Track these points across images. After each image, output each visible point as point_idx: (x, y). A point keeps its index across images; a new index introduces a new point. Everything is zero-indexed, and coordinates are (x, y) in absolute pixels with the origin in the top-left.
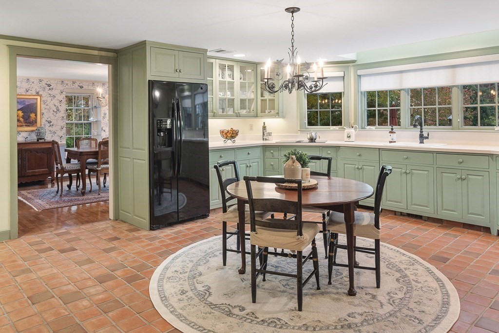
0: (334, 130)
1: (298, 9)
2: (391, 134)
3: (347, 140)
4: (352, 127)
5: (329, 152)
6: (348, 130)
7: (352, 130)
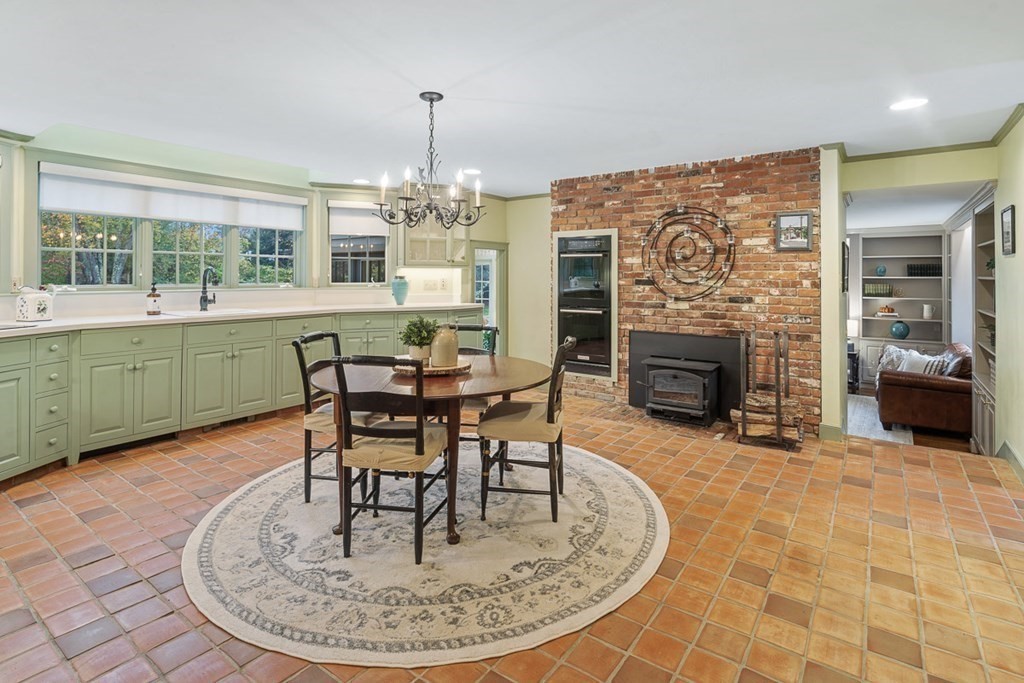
1: (441, 97)
2: (153, 298)
3: (38, 316)
5: (55, 346)
7: (47, 295)
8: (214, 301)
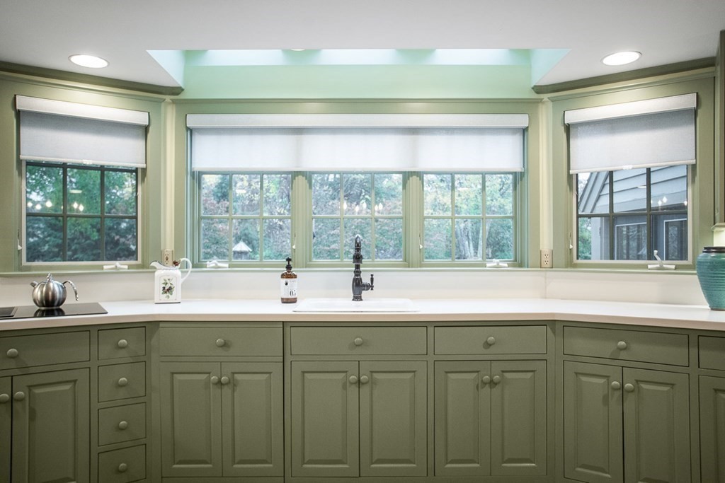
0: (117, 272)
2: (289, 280)
3: (164, 298)
4: (176, 263)
5: (123, 341)
6: (163, 273)
7: (176, 271)
8: (370, 287)
